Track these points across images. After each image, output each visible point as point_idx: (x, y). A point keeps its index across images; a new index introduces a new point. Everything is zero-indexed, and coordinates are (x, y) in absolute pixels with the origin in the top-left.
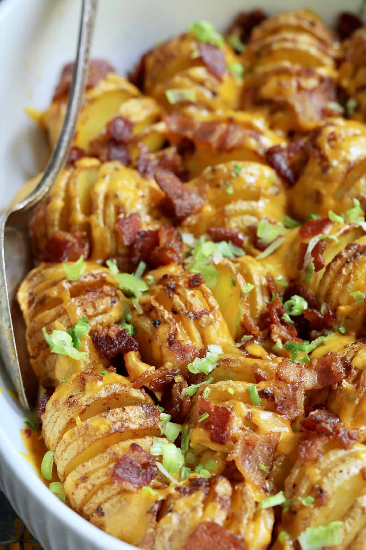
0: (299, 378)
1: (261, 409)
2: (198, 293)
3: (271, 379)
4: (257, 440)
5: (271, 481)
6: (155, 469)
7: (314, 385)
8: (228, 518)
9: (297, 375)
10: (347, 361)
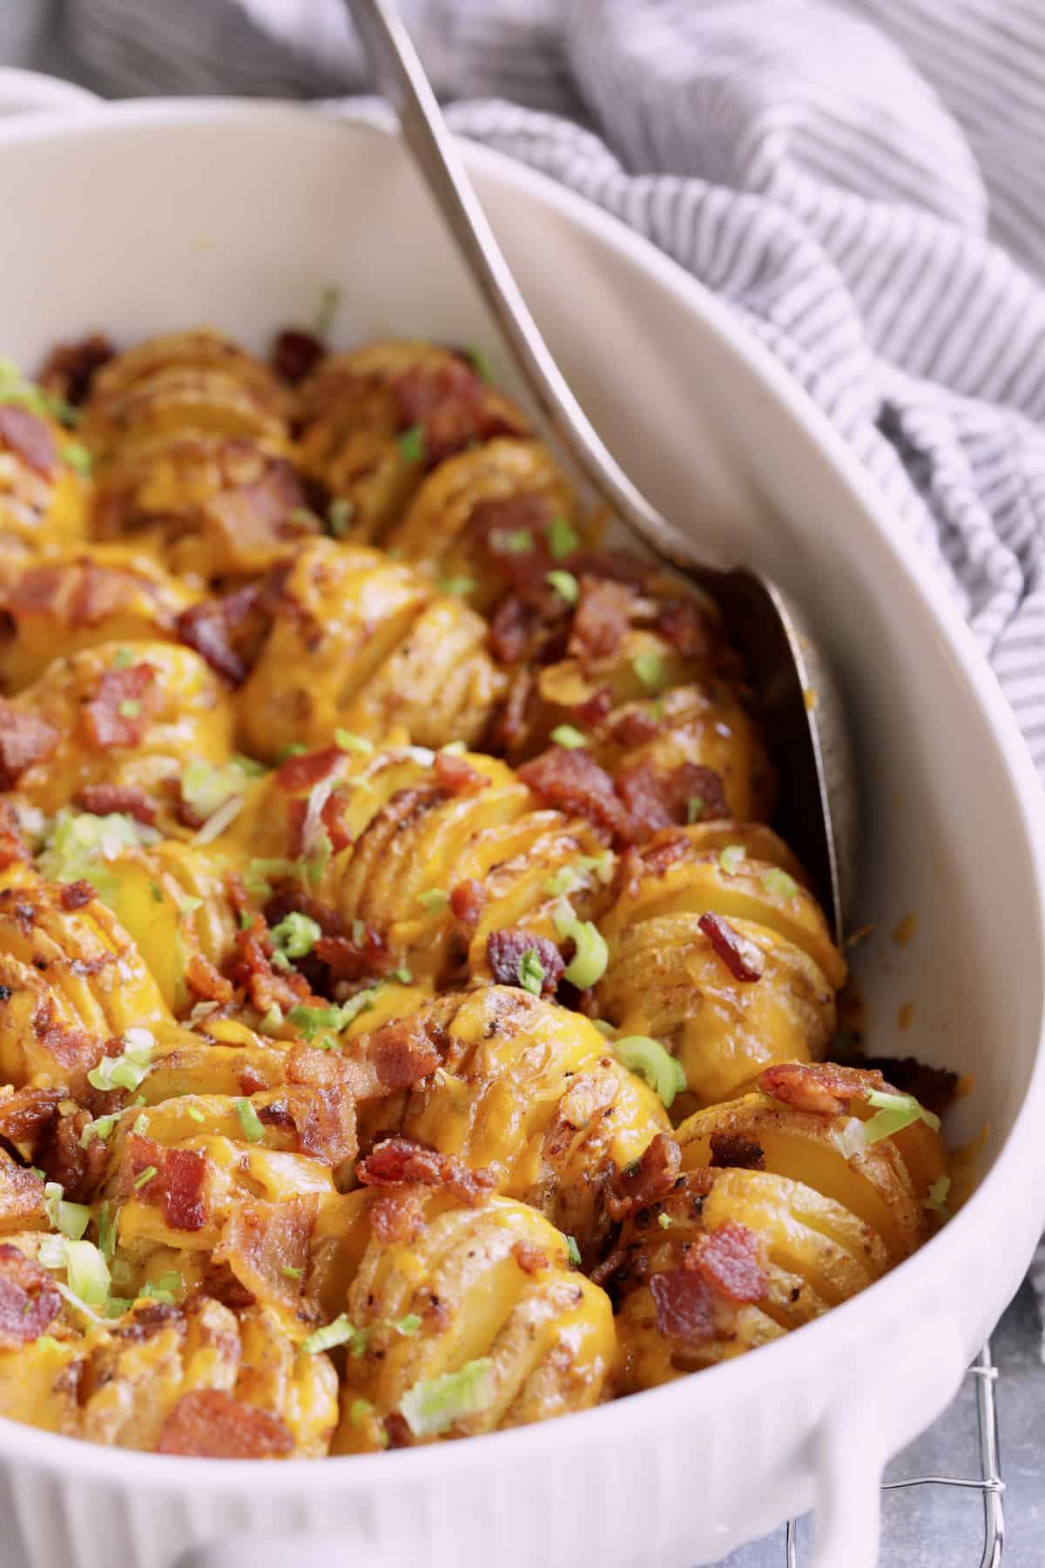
0: (337, 1076)
1: (267, 1148)
2: (86, 919)
3: (279, 1084)
4: (269, 1215)
5: (313, 1297)
6: (56, 1297)
7: (373, 1088)
8: (239, 1381)
9: (332, 1071)
10: (439, 1030)
